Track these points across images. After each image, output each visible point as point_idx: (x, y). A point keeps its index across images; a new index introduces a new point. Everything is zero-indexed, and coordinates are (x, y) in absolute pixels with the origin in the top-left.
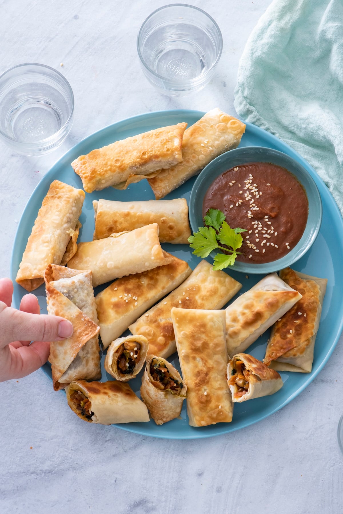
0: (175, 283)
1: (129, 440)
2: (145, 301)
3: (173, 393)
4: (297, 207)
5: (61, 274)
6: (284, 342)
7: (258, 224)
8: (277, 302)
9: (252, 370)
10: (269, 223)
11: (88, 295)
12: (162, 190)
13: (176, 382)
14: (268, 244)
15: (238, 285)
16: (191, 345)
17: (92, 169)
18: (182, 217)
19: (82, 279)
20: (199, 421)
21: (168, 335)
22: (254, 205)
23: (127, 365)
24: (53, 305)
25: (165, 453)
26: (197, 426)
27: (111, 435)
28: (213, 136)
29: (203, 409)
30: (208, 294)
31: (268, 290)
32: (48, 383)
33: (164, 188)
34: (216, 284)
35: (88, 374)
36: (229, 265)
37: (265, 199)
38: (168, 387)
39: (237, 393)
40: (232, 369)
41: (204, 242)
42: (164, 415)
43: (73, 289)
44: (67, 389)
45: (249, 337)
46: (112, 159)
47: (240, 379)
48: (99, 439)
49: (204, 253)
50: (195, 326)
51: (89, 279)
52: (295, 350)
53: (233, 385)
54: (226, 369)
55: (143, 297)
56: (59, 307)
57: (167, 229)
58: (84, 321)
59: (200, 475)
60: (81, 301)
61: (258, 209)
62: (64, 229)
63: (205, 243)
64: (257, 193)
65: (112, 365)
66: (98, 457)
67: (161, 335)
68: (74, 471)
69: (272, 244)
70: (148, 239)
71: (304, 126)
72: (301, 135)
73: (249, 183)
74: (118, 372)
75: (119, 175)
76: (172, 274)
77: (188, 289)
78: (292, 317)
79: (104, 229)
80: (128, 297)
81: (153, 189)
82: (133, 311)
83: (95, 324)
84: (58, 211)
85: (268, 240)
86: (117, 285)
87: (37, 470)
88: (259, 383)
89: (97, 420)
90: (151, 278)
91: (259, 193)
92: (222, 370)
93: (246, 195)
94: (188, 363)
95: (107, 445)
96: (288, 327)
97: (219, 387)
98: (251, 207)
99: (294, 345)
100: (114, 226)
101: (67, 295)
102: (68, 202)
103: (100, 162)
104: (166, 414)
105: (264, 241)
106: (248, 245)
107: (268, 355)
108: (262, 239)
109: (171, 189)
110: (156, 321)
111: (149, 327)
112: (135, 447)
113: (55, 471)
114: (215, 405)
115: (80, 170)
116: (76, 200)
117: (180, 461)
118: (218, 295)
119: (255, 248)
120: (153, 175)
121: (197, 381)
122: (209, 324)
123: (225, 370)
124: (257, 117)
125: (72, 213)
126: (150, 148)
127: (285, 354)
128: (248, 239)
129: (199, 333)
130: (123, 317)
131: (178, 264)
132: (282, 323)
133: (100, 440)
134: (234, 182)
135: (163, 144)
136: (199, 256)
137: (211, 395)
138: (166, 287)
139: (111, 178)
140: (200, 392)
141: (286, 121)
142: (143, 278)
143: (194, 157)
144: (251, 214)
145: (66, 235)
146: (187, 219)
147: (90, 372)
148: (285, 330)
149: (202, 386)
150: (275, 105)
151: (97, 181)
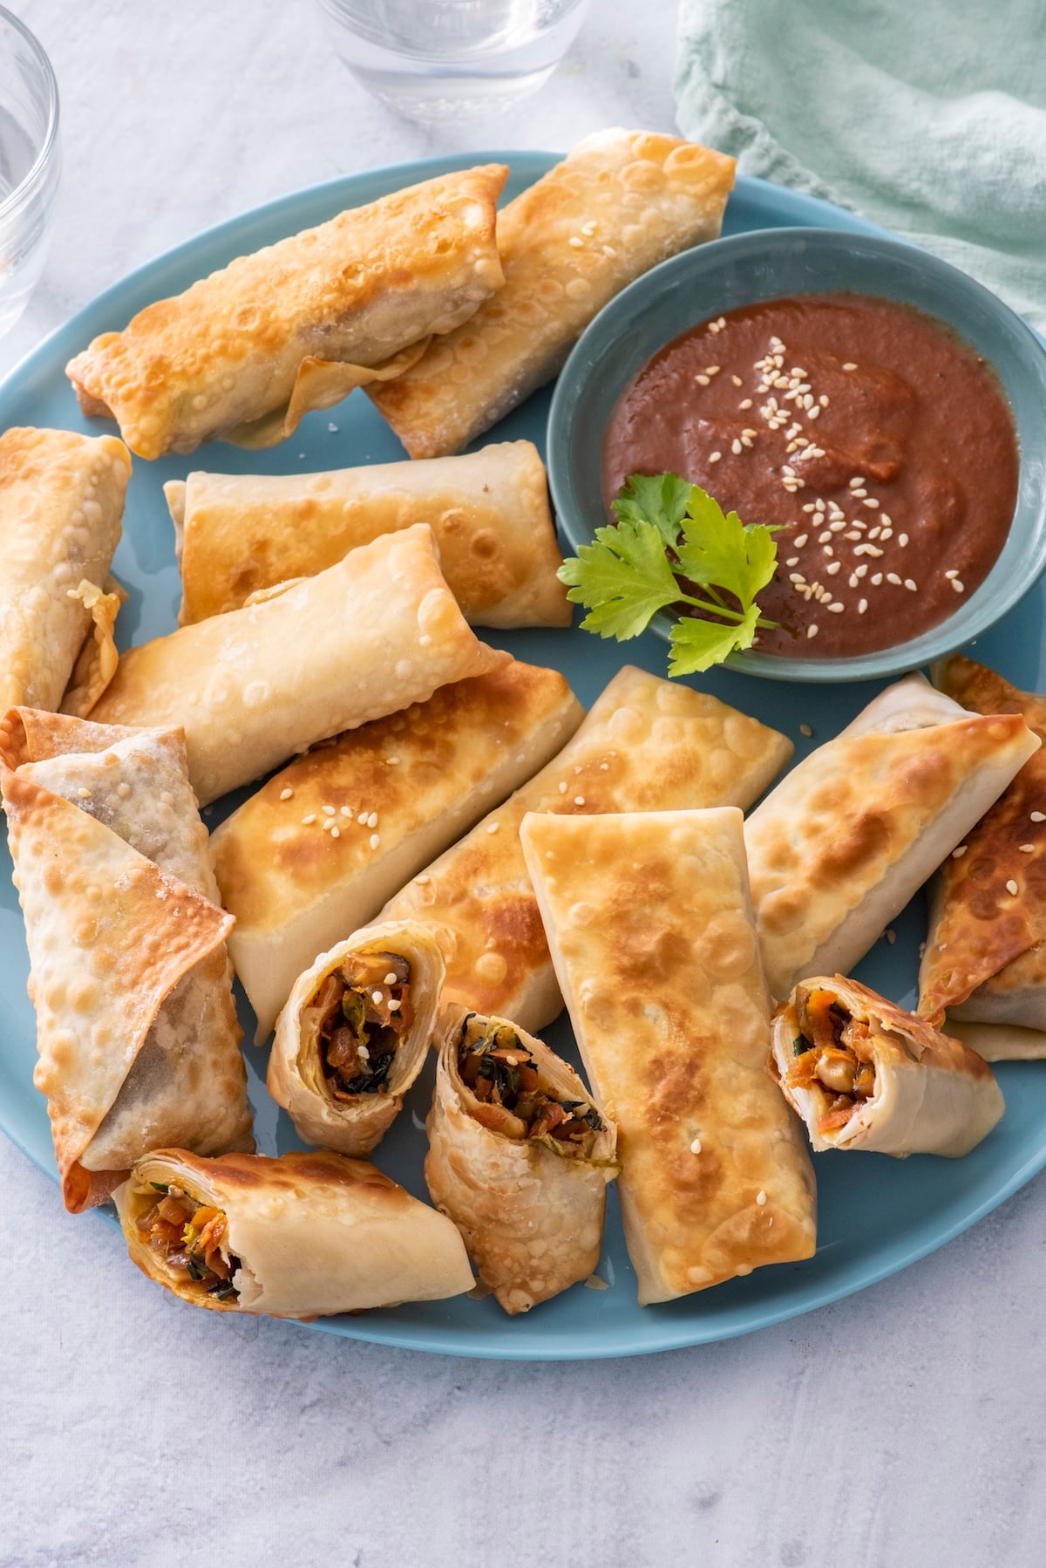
0: (524, 756)
1: (397, 1396)
2: (411, 829)
3: (561, 1151)
4: (973, 438)
5: (60, 740)
6: (987, 928)
7: (826, 512)
8: (945, 765)
9: (877, 1016)
10: (872, 503)
11: (175, 811)
12: (434, 429)
13: (571, 1106)
14: (876, 579)
15: (775, 743)
16: (617, 954)
17: (151, 359)
18: (525, 502)
19: (146, 749)
20: (681, 1269)
21: (518, 945)
22: (803, 441)
23: (363, 1052)
24: (37, 851)
25: (551, 1432)
26: (674, 1293)
27: (320, 1384)
28: (615, 210)
29: (691, 1212)
30: (660, 780)
31: (901, 728)
32: (41, 1204)
33: (440, 420)
34: (690, 742)
35: (202, 1126)
36: (733, 648)
37: (845, 418)
38: (540, 1130)
39: (830, 1116)
40: (792, 1036)
41: (624, 582)
42: (534, 1262)
43: (114, 785)
44: (123, 1197)
45: (846, 921)
46: (225, 311)
47: (832, 1062)
48: (272, 1404)
49: (629, 623)
50: (625, 875)
51: (173, 752)
52: (1037, 957)
53: (808, 1086)
54: (770, 1042)
55: (400, 812)
56: (60, 856)
57: (471, 556)
58: (167, 898)
59: (707, 1503)
60: (150, 828)
61: (820, 453)
62: (58, 583)
63: (628, 582)
64: (809, 399)
65: (299, 1057)
66: (274, 1476)
67: (489, 945)
68: (182, 1540)
69: (893, 578)
70: (396, 576)
71: (957, 165)
72: (950, 205)
73: (774, 368)
74: (328, 1088)
75: (260, 367)
76: (507, 724)
77: (579, 770)
78: (1010, 834)
79: (220, 582)
80: (341, 819)
81: (398, 430)
82: (362, 868)
83: (212, 906)
84: (28, 521)
85: (875, 564)
86: (291, 780)
87: (26, 1553)
88: (912, 1067)
89: (258, 1288)
90: (427, 743)
91: (818, 399)
92: (753, 1046)
93: (765, 412)
94: (609, 1031)
95: (308, 1423)
96: (998, 873)
97: (747, 1115)
98: (792, 453)
99: (1031, 935)
100: (258, 565)
101: (91, 807)
102: (66, 482)
103: (181, 334)
104: (541, 1258)
105: (861, 570)
106: (799, 587)
107: (932, 988)
108: (850, 562)
109: (468, 424)
110: (461, 897)
111: (434, 922)
112: (426, 1420)
113: (102, 1547)
114: (740, 1190)
115: (104, 376)
116: (95, 472)
117: (617, 1458)
118: (700, 782)
119: (827, 597)
120: (394, 366)
121: (658, 1098)
122: (683, 864)
123: (763, 1044)
124: (774, 154)
125: (84, 524)
126: (371, 251)
127: (998, 974)
128: (794, 569)
129: (643, 903)
130: (327, 895)
131: (526, 682)
132: (974, 862)
133: (276, 1405)
134: (712, 370)
135: (423, 227)
136: (606, 635)
137: (721, 1151)
138: (490, 770)
139: (227, 383)
140: (671, 1145)
141: (884, 164)
142: (394, 746)
143: (546, 289)
144: (796, 477)
145: (66, 607)
146: (544, 511)
147: (209, 1121)
148: (986, 885)
149: (677, 1118)
150: (836, 113)
151: (174, 401)
